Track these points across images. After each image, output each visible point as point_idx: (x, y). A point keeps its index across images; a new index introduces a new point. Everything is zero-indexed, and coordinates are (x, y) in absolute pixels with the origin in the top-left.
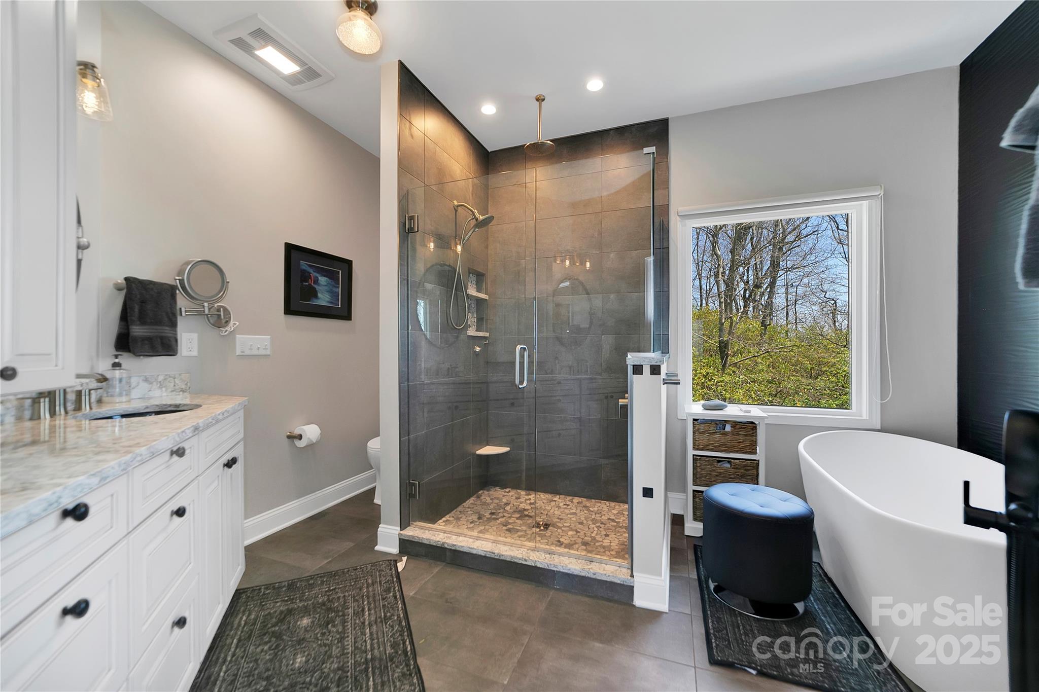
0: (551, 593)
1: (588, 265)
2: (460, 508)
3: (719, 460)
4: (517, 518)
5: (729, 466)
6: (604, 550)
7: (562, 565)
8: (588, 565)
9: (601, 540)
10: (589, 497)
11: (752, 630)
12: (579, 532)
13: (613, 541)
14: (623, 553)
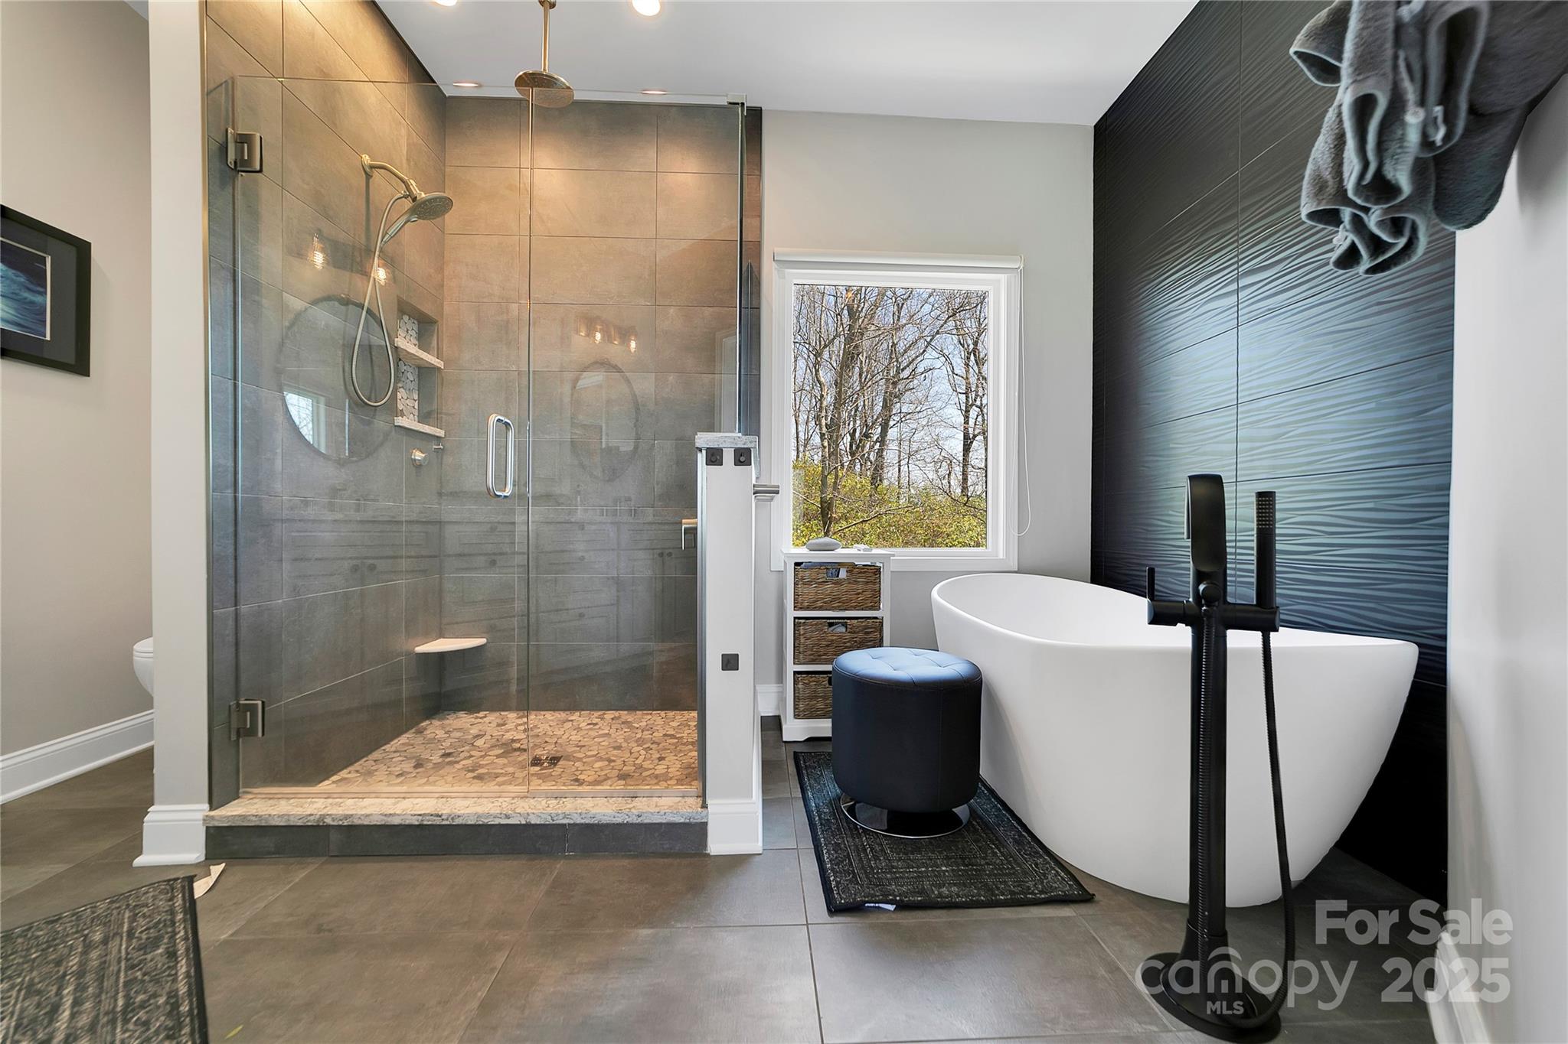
0: (558, 866)
1: (633, 344)
2: (376, 755)
3: (831, 623)
4: (498, 756)
5: (843, 629)
6: (656, 781)
7: (580, 811)
8: (627, 803)
9: (652, 766)
10: (631, 708)
11: (882, 850)
12: (614, 761)
13: (674, 765)
14: (688, 780)
